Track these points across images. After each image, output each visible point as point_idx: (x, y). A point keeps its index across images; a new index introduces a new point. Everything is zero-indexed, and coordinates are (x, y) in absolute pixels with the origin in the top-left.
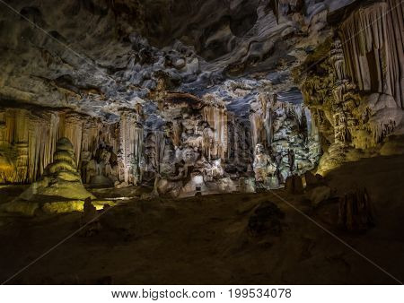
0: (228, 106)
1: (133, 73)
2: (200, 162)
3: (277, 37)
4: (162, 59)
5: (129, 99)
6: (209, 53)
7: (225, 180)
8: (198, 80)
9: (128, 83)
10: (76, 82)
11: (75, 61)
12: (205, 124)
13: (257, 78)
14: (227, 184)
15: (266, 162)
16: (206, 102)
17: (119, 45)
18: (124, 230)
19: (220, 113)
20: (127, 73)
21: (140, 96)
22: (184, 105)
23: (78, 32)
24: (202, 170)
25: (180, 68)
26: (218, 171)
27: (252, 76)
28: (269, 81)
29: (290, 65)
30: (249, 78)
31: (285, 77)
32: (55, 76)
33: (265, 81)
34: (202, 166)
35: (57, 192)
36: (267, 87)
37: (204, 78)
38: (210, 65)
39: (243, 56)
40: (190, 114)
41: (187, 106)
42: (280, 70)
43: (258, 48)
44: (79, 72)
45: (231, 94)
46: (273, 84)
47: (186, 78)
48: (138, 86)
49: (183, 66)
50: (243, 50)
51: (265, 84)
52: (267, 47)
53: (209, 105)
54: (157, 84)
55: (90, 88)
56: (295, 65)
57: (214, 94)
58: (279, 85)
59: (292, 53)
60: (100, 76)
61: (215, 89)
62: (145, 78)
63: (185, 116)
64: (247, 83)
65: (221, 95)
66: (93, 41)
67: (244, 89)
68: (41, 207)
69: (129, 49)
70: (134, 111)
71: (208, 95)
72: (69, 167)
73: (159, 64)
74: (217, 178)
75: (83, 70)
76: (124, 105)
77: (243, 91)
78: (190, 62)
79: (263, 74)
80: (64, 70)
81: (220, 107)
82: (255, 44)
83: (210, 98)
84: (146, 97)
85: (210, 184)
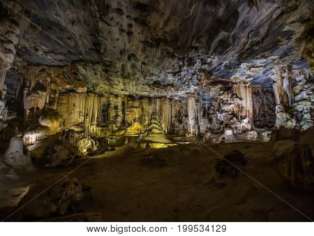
0: (251, 82)
1: (186, 72)
2: (231, 121)
3: (270, 21)
4: (198, 61)
5: (189, 88)
6: (220, 49)
7: (251, 133)
8: (222, 68)
9: (185, 79)
10: (162, 83)
11: (157, 73)
12: (234, 96)
13: (264, 57)
14: (252, 135)
15: (286, 119)
16: (234, 81)
17: (170, 60)
18: (164, 161)
19: (246, 87)
20: (182, 73)
21: (193, 85)
22: (220, 86)
23: (150, 59)
24: (233, 126)
25: (210, 64)
26: (246, 126)
27: (259, 56)
28: (276, 57)
29: (289, 39)
30: (257, 59)
31: (290, 49)
32: (152, 82)
33: (273, 57)
34: (233, 123)
35: (150, 139)
36: (276, 61)
37: (226, 66)
38: (224, 57)
39: (245, 45)
40: (224, 91)
41: (222, 86)
42: (283, 45)
43: (257, 34)
44: (161, 78)
45: (248, 73)
46: (280, 58)
47: (215, 69)
48: (191, 79)
49: (211, 62)
50: (244, 40)
51: (274, 60)
52: (263, 31)
53: (236, 83)
54: (201, 76)
55: (168, 85)
56: (294, 37)
57: (237, 75)
58: (286, 58)
59: (286, 28)
60: (170, 78)
61: (236, 71)
62: (193, 74)
63: (222, 92)
64: (258, 62)
65: (242, 75)
66: (158, 61)
67: (257, 67)
68: (139, 145)
69: (176, 60)
70: (194, 94)
71: (233, 76)
72: (157, 126)
73: (198, 65)
74: (245, 131)
75: (162, 76)
76: (188, 91)
77: (257, 69)
78: (214, 58)
79: (268, 52)
80: (154, 78)
81: (244, 83)
82: (253, 32)
83: (235, 78)
84: (197, 85)
85: (238, 135)
